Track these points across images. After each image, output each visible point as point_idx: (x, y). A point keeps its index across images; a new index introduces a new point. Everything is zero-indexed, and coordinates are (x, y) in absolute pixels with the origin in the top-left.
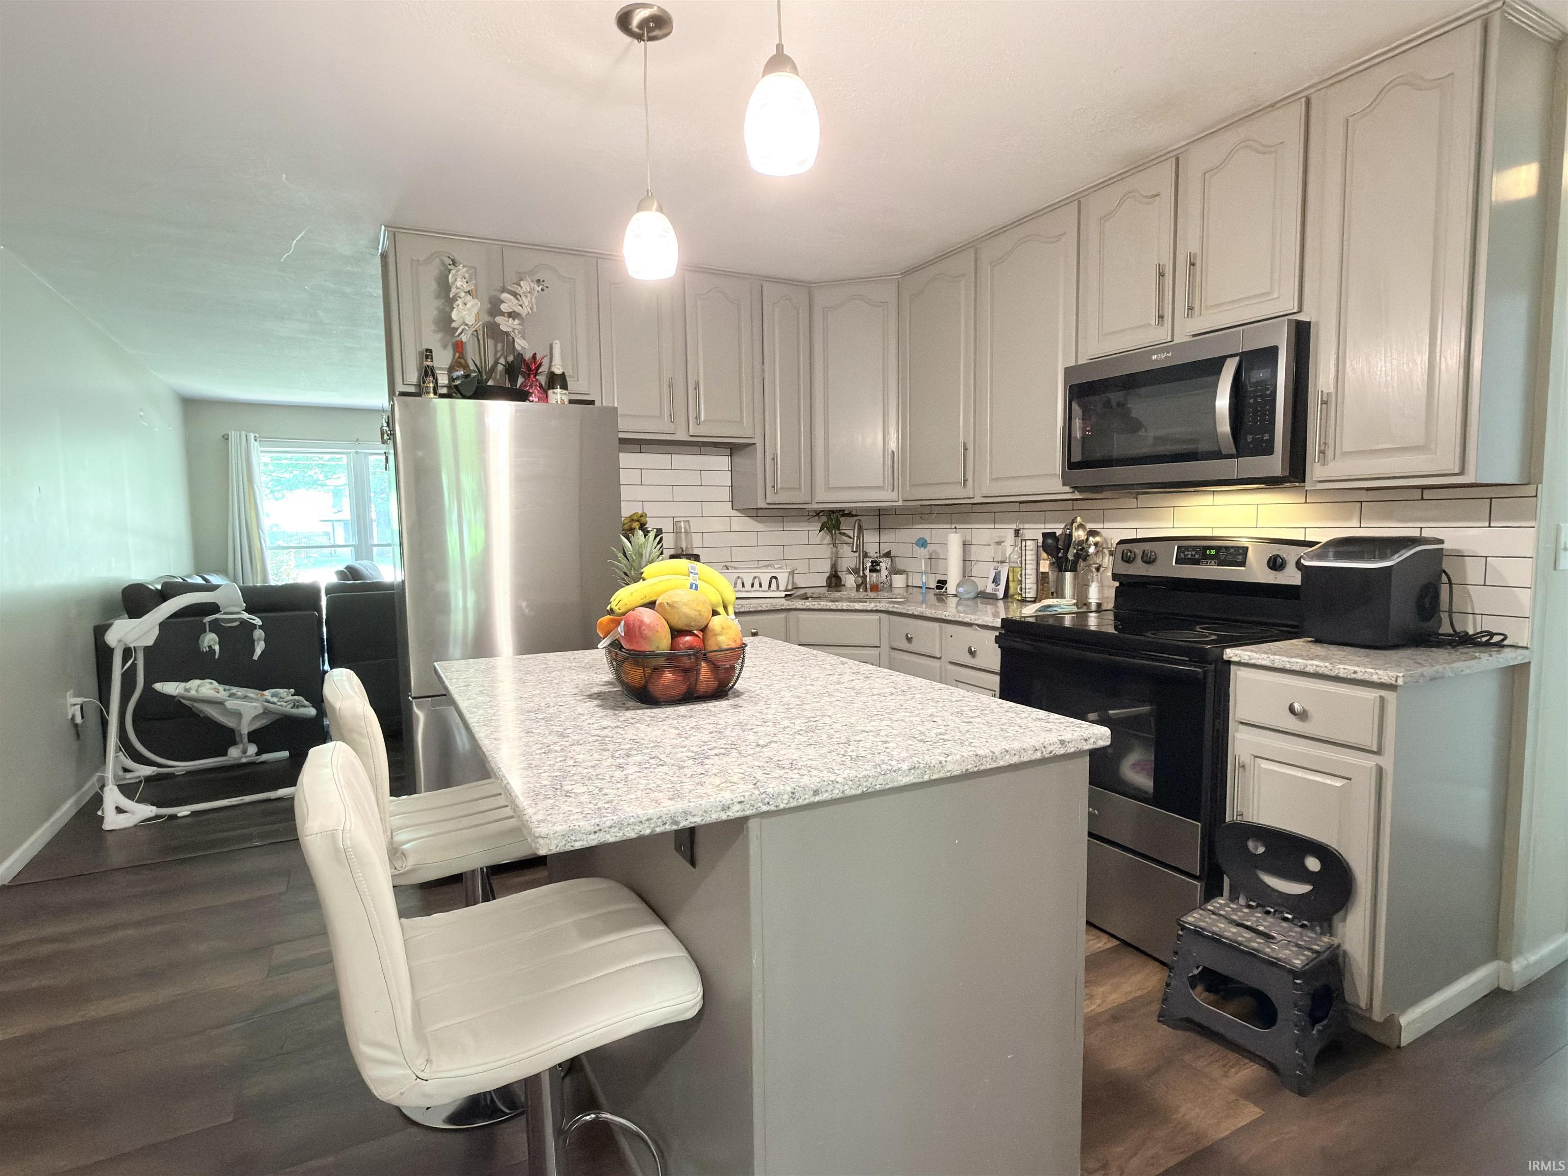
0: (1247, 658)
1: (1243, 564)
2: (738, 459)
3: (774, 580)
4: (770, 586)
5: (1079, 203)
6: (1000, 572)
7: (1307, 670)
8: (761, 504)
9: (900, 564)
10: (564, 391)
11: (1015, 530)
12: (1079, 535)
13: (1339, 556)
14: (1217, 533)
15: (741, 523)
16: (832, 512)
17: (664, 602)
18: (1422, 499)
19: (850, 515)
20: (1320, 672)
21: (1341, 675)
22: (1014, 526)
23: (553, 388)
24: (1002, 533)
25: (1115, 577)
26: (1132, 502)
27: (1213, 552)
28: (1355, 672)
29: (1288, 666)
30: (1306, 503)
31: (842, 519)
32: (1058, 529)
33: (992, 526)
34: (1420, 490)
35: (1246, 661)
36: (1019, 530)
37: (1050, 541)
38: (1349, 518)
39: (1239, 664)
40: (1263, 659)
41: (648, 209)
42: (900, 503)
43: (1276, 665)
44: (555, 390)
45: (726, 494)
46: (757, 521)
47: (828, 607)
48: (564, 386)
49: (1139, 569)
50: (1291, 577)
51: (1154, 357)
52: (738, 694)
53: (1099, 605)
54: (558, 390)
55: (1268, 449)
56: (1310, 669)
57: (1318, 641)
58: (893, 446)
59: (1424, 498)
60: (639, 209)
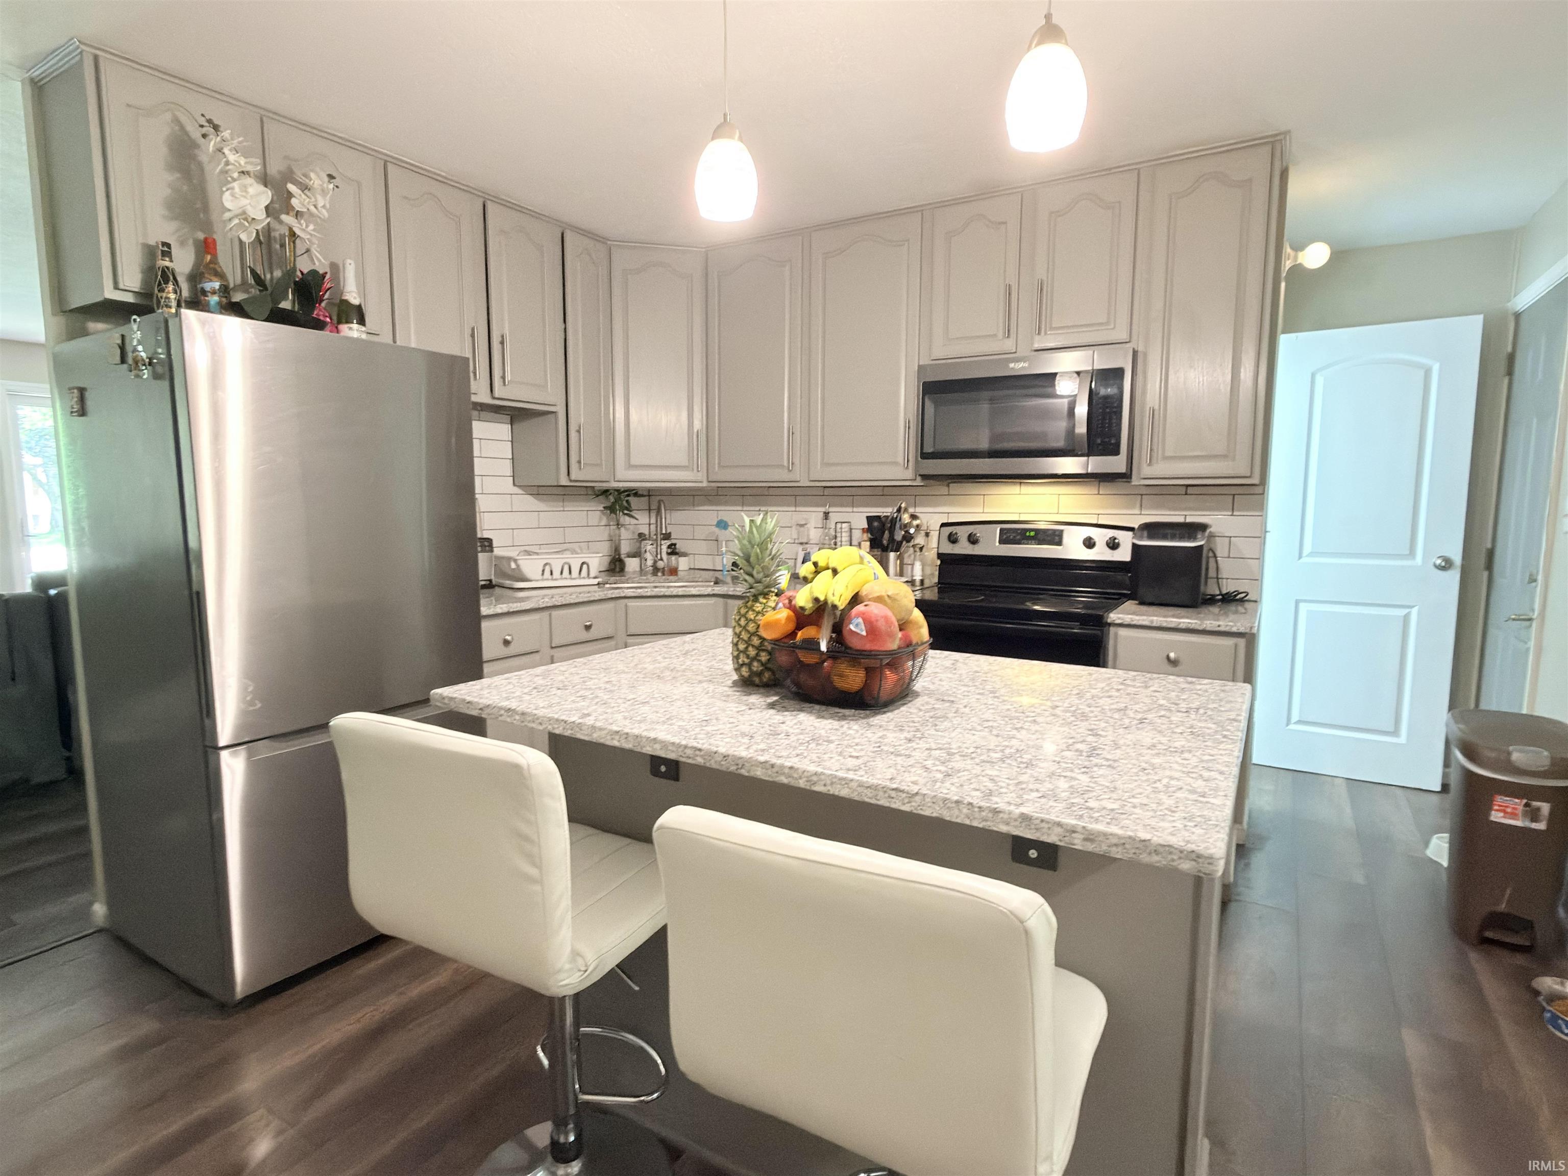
0: (1126, 620)
1: (1059, 543)
2: (520, 426)
3: (585, 566)
5: (922, 214)
7: (1180, 626)
8: (564, 481)
10: (363, 329)
11: (825, 513)
12: (906, 518)
13: (1151, 537)
14: (1023, 518)
15: (530, 502)
16: (619, 491)
18: (1186, 494)
19: (636, 494)
20: (1191, 627)
21: (1208, 629)
22: (823, 509)
23: (347, 322)
24: (805, 515)
25: (940, 556)
26: (944, 490)
27: (1032, 534)
28: (1219, 626)
29: (1164, 625)
30: (1099, 494)
31: (632, 499)
32: (886, 511)
33: (793, 509)
35: (1119, 621)
36: (828, 513)
37: (876, 524)
39: (1121, 625)
40: (1143, 620)
42: (705, 484)
43: (1154, 624)
44: (351, 325)
45: (506, 468)
46: (539, 500)
48: (362, 321)
49: (963, 548)
50: (1124, 555)
51: (1012, 365)
53: (922, 582)
54: (355, 326)
55: (1116, 451)
56: (1182, 626)
58: (698, 425)
59: (1191, 493)
60: (716, 135)
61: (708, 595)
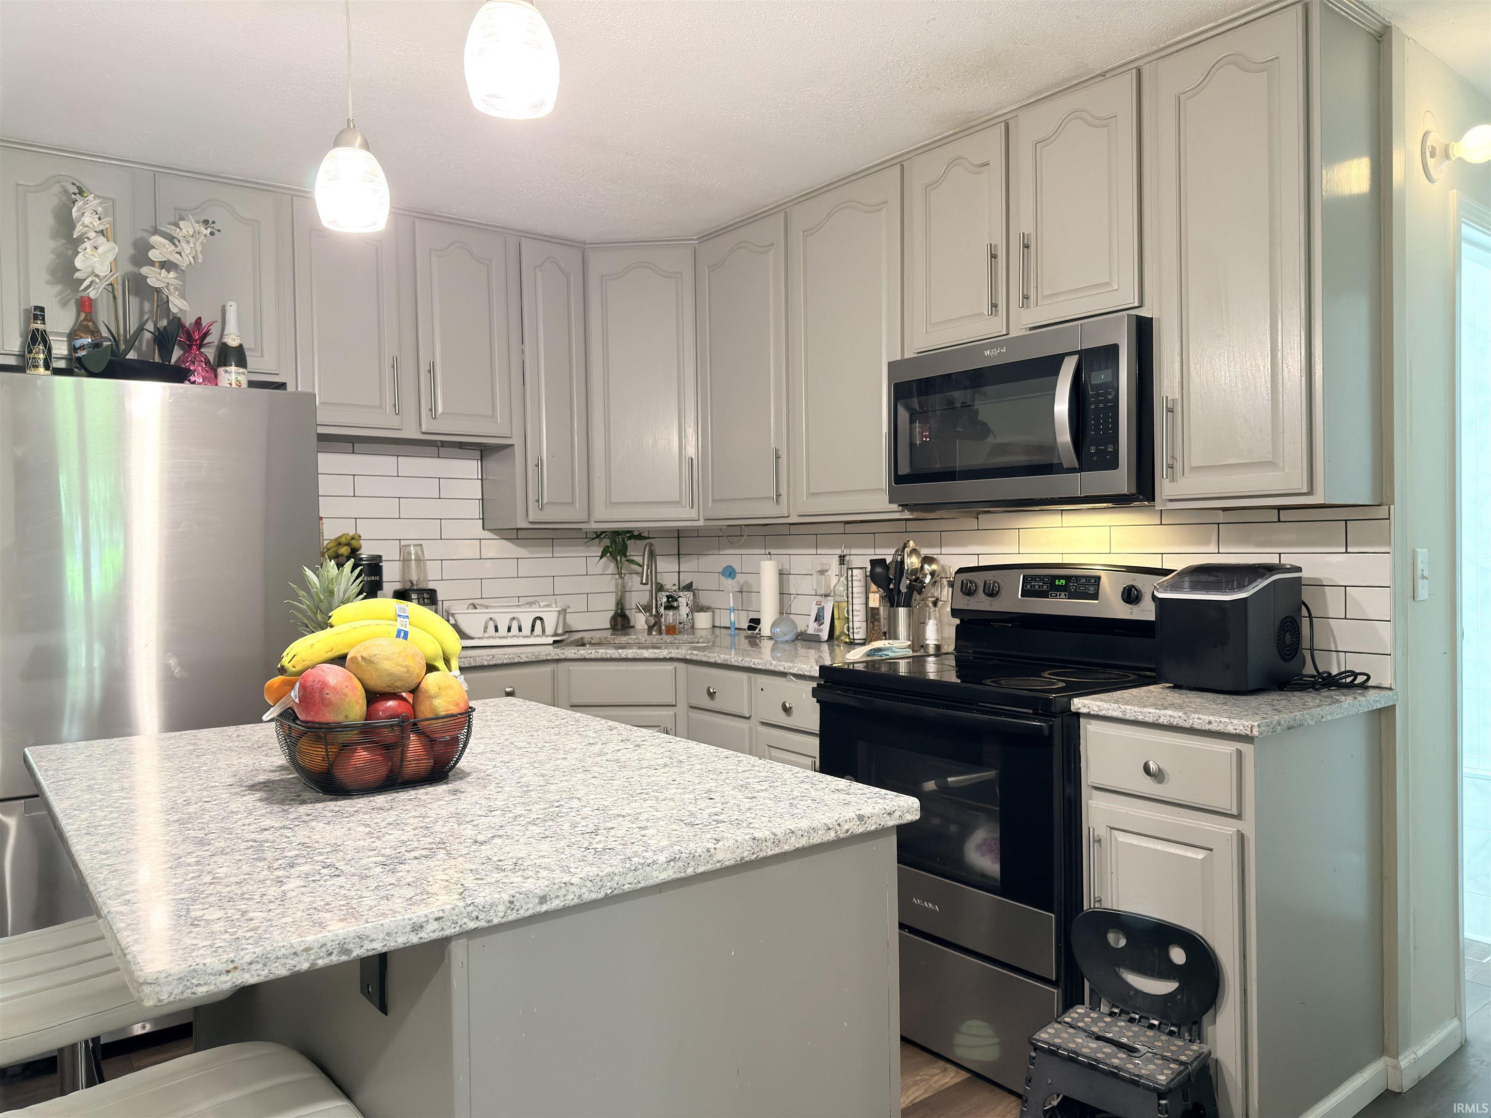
0: (1096, 709)
1: (1095, 596)
2: (490, 464)
3: (538, 622)
4: (533, 630)
5: (902, 166)
6: (823, 608)
7: (1161, 721)
8: (520, 525)
9: (705, 599)
10: (241, 370)
11: (840, 556)
12: (912, 562)
13: (1195, 587)
14: (1067, 560)
15: (496, 547)
16: (616, 533)
17: (358, 656)
18: (1279, 521)
19: (640, 537)
20: (1175, 723)
21: (1196, 726)
22: (839, 552)
23: (225, 365)
24: (825, 559)
25: (955, 613)
26: (972, 523)
27: (1063, 582)
28: (1210, 723)
29: (1140, 718)
30: (1161, 524)
31: (630, 543)
32: (888, 554)
33: (814, 551)
34: (1277, 510)
35: (1095, 713)
36: (844, 556)
37: (879, 570)
38: (1207, 543)
39: (1089, 716)
40: (1114, 710)
41: (349, 144)
42: (701, 523)
43: (1127, 717)
44: (228, 369)
45: (475, 509)
46: (519, 546)
47: (608, 656)
48: (242, 362)
49: (981, 603)
50: (1146, 612)
51: (987, 353)
52: (463, 775)
53: (938, 647)
54: (233, 368)
55: (1114, 464)
56: (1163, 720)
57: (1177, 687)
58: (691, 451)
59: (1282, 519)
60: (336, 144)
61: (665, 660)
